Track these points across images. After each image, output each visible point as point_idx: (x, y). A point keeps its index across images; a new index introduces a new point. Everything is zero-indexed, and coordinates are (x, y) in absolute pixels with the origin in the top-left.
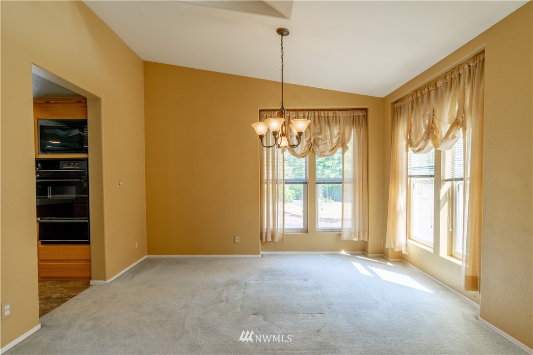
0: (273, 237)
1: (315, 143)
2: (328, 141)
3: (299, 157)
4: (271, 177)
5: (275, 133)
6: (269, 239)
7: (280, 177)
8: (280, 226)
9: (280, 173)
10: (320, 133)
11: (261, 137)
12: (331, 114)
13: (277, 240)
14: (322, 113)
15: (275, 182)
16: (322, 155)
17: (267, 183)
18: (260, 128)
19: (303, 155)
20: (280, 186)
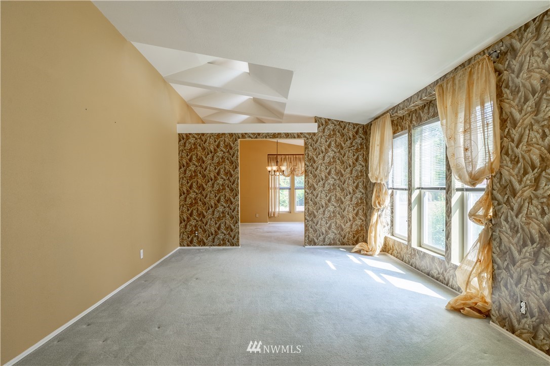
0: (274, 215)
1: (294, 170)
2: (300, 169)
3: (286, 176)
4: (273, 186)
5: (274, 171)
6: (272, 215)
7: (278, 186)
8: (277, 210)
9: (278, 184)
10: (296, 166)
11: (269, 172)
12: (301, 156)
13: (276, 216)
14: (297, 156)
15: (275, 188)
16: (297, 175)
17: (271, 189)
18: (269, 168)
19: (288, 176)
20: (278, 190)
